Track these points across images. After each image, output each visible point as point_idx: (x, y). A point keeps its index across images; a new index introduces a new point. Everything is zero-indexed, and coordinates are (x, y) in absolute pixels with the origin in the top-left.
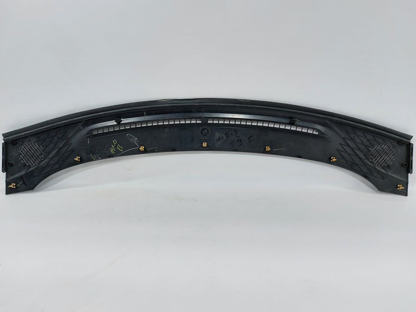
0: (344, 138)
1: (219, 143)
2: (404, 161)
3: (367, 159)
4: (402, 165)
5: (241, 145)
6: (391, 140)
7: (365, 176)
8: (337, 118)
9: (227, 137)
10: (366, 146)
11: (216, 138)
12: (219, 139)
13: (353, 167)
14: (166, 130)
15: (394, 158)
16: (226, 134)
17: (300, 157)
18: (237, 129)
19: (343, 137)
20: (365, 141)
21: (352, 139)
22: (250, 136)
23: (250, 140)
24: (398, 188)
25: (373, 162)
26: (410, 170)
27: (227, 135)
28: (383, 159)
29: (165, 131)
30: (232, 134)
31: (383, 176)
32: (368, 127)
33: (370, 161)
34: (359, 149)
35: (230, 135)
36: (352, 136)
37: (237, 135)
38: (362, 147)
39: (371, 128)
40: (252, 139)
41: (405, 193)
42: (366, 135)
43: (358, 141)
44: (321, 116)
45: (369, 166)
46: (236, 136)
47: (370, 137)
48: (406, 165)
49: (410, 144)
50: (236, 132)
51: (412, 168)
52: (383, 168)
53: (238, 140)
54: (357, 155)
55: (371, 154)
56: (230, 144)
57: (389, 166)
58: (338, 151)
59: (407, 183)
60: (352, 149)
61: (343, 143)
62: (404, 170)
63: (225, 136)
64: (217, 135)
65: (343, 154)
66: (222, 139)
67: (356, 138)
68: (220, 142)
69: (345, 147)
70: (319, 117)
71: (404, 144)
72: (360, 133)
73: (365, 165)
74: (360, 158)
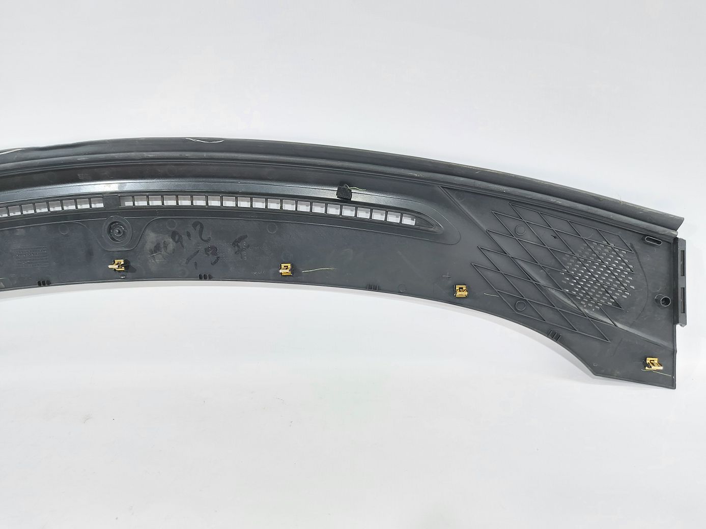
0: (488, 234)
1: (159, 259)
2: (661, 289)
3: (558, 287)
4: (656, 300)
5: (215, 262)
6: (620, 232)
7: (555, 336)
8: (462, 179)
9: (177, 242)
10: (552, 252)
11: (149, 246)
12: (157, 249)
13: (518, 311)
14: (20, 231)
15: (632, 283)
16: (174, 235)
17: (373, 287)
18: (200, 221)
19: (485, 228)
20: (547, 236)
21: (511, 235)
22: (238, 236)
23: (238, 247)
24: (647, 368)
25: (574, 296)
26: (680, 314)
27: (177, 238)
28: (602, 286)
29: (18, 234)
30: (189, 235)
31: (604, 334)
32: (553, 199)
33: (564, 293)
34: (533, 261)
35: (185, 237)
36: (512, 224)
37: (204, 237)
38: (540, 254)
39: (560, 201)
40: (244, 244)
41: (668, 380)
42: (550, 219)
43: (528, 237)
44: (416, 175)
45: (565, 306)
46: (202, 239)
47: (560, 225)
48: (666, 301)
49: (676, 239)
50: (198, 227)
51: (684, 311)
52: (602, 312)
53: (207, 250)
54: (529, 277)
55: (568, 274)
56: (189, 260)
57: (619, 306)
58: (475, 267)
59: (674, 352)
60: (512, 260)
61: (487, 245)
62: (663, 314)
63: (171, 240)
64: (151, 237)
65: (490, 275)
66: (166, 247)
67: (522, 230)
68: (160, 256)
69: (492, 256)
70: (413, 177)
71: (659, 243)
72: (532, 216)
73: (551, 303)
74: (537, 286)
